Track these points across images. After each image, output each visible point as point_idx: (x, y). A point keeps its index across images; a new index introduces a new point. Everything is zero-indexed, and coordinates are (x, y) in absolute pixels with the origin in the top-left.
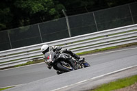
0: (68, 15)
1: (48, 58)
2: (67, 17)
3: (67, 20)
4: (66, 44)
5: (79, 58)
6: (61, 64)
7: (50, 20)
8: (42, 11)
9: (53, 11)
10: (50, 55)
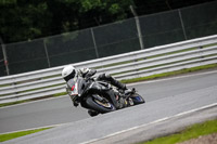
0: (139, 14)
1: (72, 89)
2: (136, 18)
3: (137, 21)
4: (136, 60)
5: (125, 89)
6: (93, 99)
7: (110, 22)
8: (98, 7)
9: (115, 8)
10: (76, 84)
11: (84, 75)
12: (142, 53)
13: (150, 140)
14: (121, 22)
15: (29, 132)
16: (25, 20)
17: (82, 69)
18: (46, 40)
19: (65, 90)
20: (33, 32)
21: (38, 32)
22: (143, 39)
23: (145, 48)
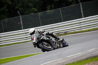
1: (33, 39)
2: (80, 3)
10: (35, 37)
11: (39, 33)
12: (83, 19)
13: (87, 59)
14: (73, 5)
15: (32, 55)
16: (30, 5)
17: (39, 30)
18: (39, 14)
19: (31, 40)
20: (34, 10)
21: (36, 10)
22: (84, 13)
23: (84, 17)
